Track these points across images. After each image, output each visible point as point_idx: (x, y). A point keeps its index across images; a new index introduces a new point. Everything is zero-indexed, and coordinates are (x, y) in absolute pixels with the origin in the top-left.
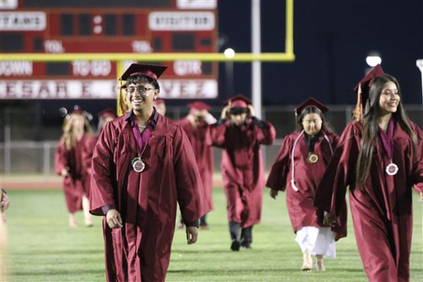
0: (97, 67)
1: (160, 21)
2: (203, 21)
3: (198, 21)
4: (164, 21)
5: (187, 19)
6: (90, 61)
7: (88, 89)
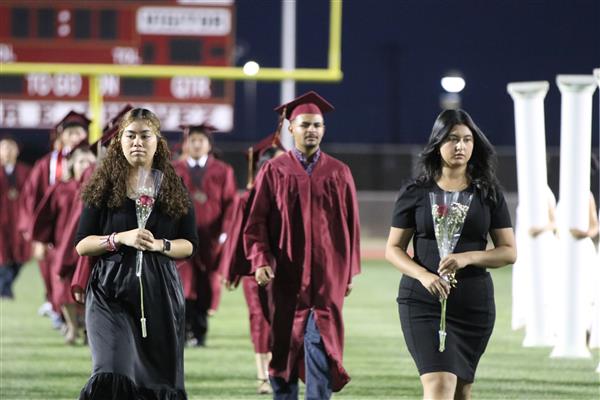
0: (62, 83)
1: (153, 20)
2: (214, 22)
3: (208, 22)
4: (160, 21)
5: (191, 19)
6: (53, 75)
7: (49, 115)
